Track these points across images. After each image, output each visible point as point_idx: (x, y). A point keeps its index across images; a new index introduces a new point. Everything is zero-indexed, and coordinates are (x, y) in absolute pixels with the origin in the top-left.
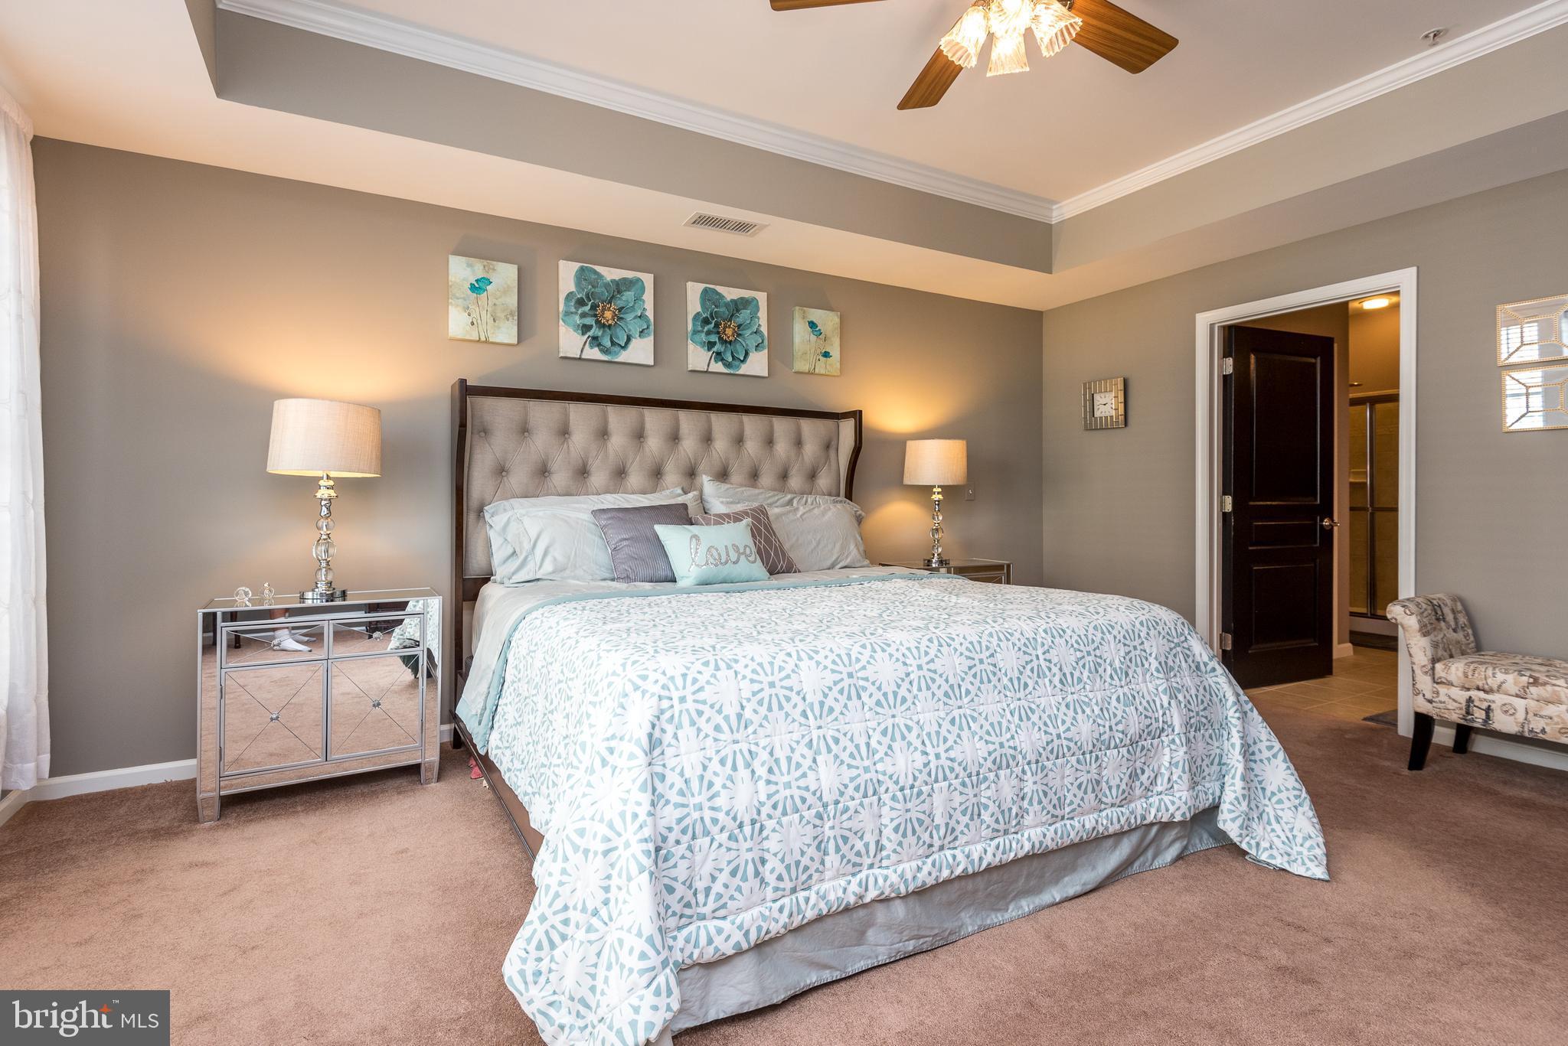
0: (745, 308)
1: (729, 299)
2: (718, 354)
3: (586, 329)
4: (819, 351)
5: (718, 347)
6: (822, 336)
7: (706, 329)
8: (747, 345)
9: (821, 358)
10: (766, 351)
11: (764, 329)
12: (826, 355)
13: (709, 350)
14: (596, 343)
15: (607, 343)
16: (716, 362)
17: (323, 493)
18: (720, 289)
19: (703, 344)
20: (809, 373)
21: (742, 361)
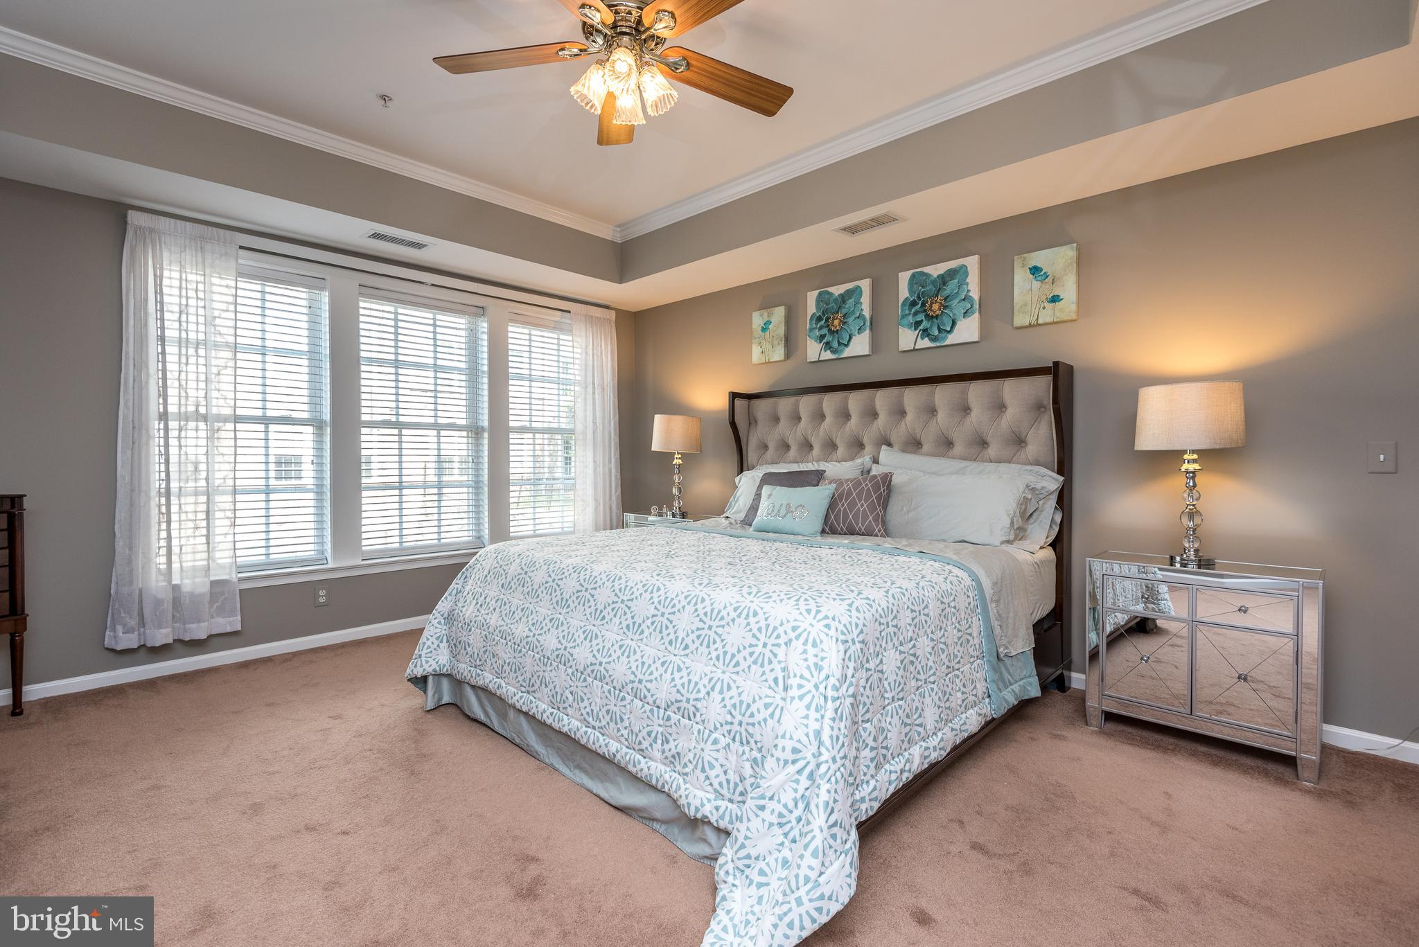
0: (952, 279)
1: (935, 276)
2: (925, 330)
3: (822, 337)
4: (1044, 298)
5: (925, 324)
6: (1049, 279)
7: (913, 310)
8: (954, 314)
9: (1047, 305)
10: (977, 315)
11: (975, 294)
12: (1055, 299)
13: (915, 329)
14: (828, 347)
15: (835, 344)
16: (922, 338)
17: (677, 461)
18: (926, 270)
19: (910, 326)
20: (1030, 326)
21: (949, 332)
